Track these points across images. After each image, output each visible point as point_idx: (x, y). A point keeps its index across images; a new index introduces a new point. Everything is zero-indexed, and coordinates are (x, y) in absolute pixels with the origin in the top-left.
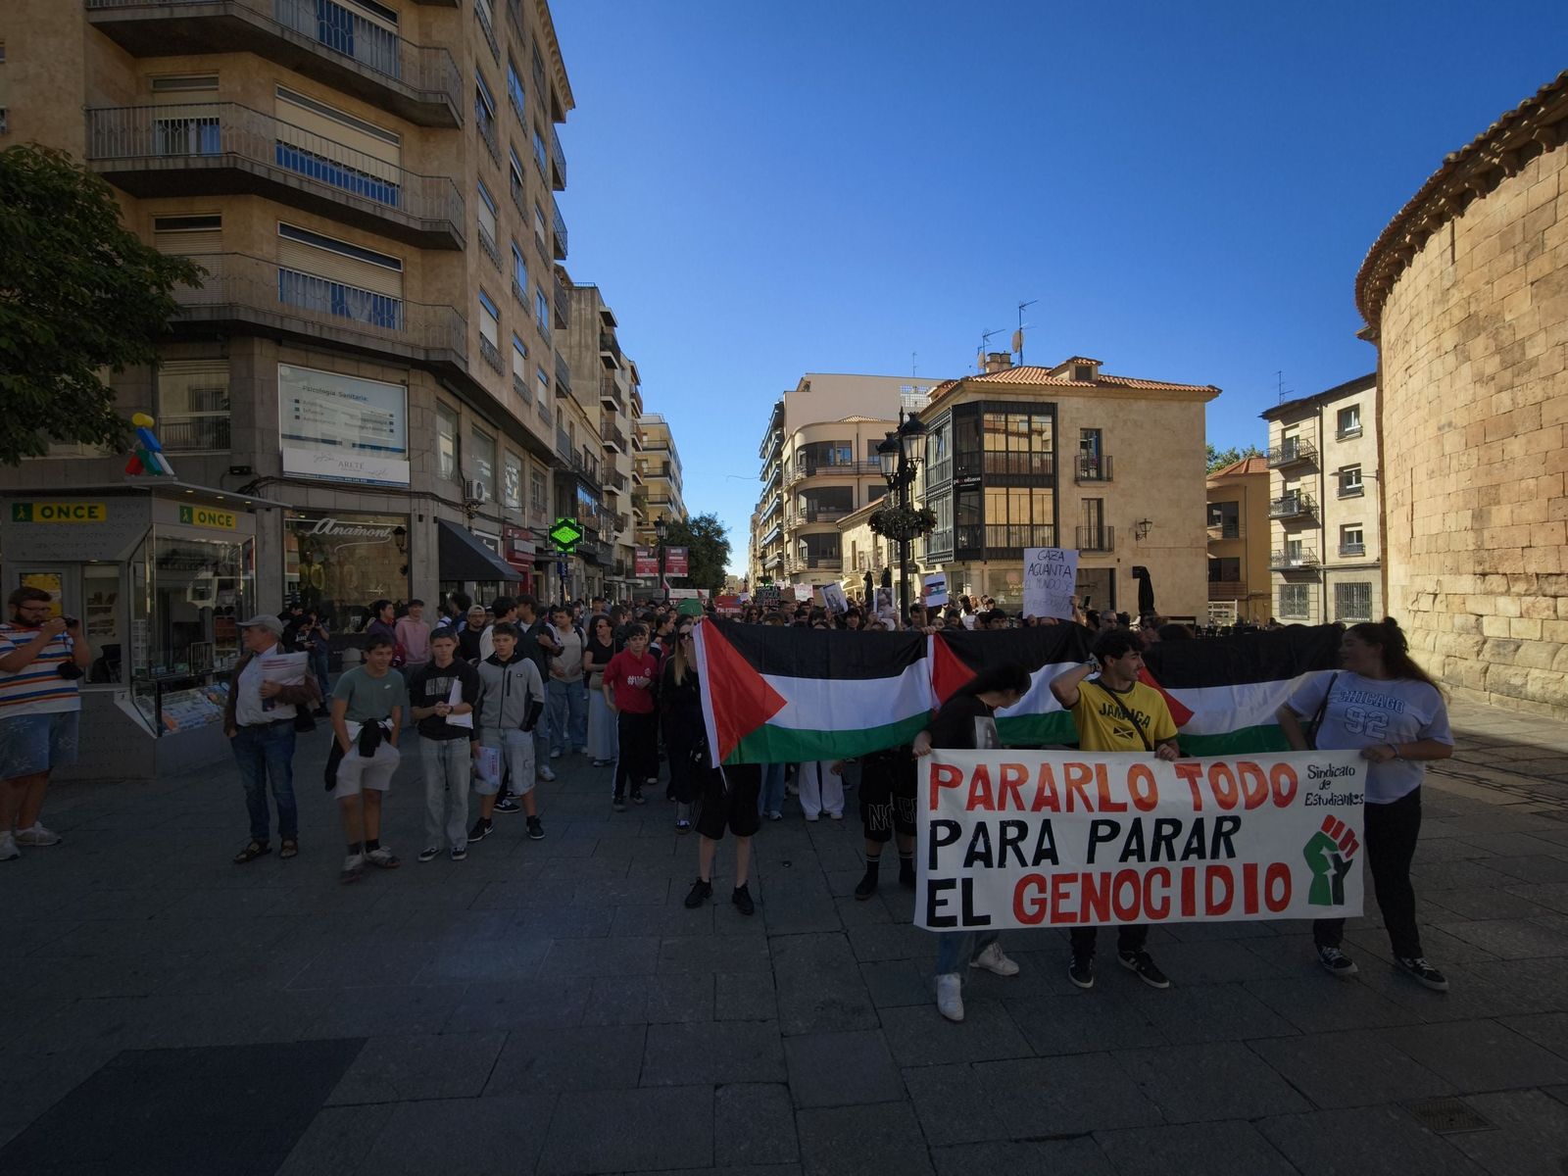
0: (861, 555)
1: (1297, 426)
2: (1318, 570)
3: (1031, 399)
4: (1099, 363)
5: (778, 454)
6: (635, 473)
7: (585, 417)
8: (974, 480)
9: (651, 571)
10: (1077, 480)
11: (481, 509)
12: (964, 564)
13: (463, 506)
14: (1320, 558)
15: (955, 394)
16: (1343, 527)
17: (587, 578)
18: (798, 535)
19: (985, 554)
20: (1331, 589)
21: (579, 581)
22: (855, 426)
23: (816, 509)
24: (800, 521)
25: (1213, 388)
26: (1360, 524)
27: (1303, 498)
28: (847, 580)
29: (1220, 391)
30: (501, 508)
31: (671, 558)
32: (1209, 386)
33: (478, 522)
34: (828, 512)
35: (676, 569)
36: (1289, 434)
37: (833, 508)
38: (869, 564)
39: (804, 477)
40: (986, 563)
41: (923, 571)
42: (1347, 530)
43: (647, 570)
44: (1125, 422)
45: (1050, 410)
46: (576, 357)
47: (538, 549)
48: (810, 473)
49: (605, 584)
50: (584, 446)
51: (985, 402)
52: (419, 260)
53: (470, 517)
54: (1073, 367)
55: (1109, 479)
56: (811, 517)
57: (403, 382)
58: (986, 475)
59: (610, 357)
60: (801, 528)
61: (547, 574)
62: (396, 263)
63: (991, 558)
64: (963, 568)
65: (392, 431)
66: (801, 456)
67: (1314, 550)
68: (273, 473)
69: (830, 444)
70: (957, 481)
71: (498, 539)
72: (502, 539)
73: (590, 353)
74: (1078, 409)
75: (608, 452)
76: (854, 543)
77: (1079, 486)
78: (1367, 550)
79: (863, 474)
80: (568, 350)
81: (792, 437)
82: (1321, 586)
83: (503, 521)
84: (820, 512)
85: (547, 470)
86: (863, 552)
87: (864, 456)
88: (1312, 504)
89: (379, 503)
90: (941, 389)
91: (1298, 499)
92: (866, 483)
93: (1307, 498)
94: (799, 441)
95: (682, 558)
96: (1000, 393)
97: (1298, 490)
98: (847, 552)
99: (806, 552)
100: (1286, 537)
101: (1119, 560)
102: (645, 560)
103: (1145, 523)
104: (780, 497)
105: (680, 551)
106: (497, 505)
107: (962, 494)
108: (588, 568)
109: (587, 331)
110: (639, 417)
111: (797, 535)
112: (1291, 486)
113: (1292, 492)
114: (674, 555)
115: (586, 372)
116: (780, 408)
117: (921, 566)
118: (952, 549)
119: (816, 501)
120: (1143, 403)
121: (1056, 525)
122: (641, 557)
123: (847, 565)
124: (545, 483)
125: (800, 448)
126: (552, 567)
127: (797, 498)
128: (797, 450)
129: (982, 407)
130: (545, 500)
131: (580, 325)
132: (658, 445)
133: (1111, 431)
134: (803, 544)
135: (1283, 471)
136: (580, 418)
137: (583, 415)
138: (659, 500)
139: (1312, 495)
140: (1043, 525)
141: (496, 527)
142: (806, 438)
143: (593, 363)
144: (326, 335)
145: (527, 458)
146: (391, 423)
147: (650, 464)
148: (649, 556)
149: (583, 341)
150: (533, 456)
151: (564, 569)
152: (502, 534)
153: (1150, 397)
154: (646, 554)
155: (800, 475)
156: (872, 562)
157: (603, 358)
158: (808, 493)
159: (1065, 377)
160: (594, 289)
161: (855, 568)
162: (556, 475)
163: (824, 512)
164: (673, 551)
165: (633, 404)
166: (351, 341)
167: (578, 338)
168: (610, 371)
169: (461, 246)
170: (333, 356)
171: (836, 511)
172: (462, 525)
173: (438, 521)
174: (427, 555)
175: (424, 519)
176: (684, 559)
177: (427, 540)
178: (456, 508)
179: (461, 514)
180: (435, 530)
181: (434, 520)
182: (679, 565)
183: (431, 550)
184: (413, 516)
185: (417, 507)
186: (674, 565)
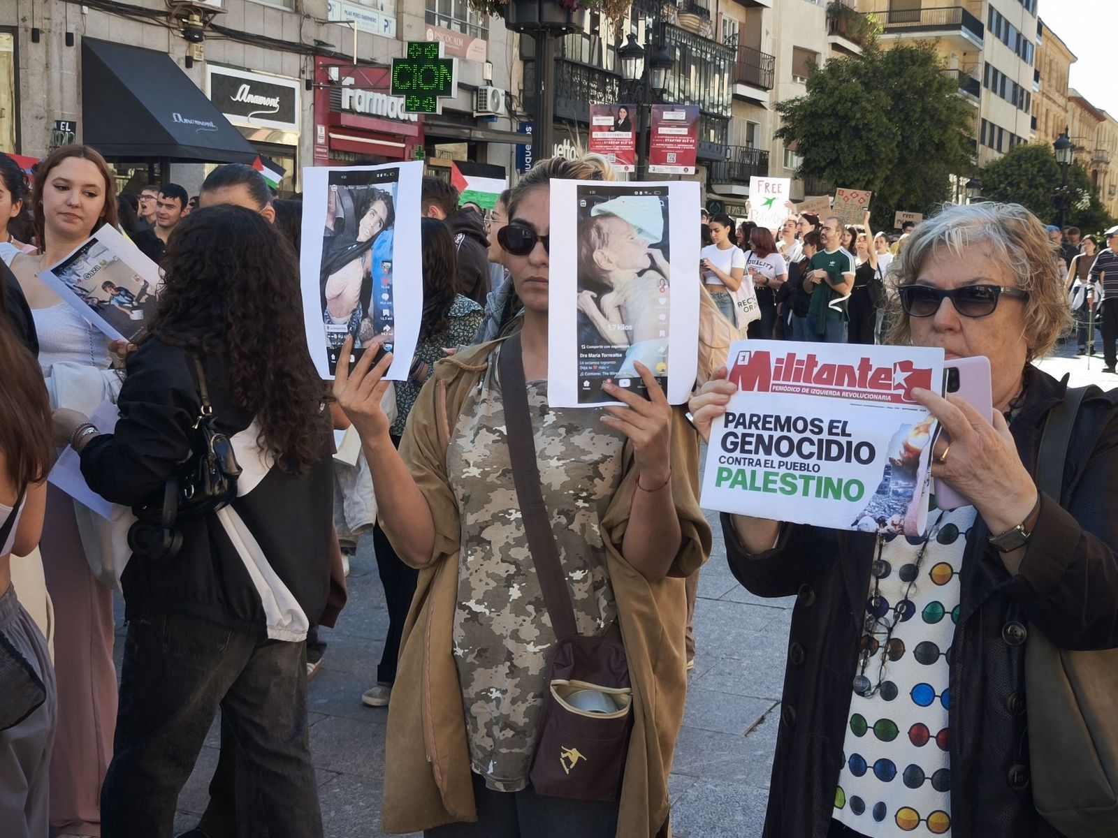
9: (621, 160)
11: (217, 21)
13: (166, 14)
30: (308, 27)
31: (662, 130)
33: (213, 47)
35: (671, 157)
53: (191, 36)
71: (296, 85)
72: (308, 86)
83: (317, 51)
95: (684, 131)
102: (607, 135)
105: (682, 115)
106: (295, 18)
114: (671, 123)
122: (601, 128)
138: (943, 21)
141: (293, 61)
148: (617, 127)
152: (307, 76)
154: (610, 121)
164: (666, 116)
172: (165, 55)
173: (77, 40)
174: (49, 105)
175: (42, 37)
176: (690, 134)
177: (49, 78)
178: (146, 19)
179: (164, 31)
180: (70, 59)
181: (69, 39)
182: (679, 146)
183: (56, 95)
184: (21, 31)
185: (28, 15)
186: (669, 146)
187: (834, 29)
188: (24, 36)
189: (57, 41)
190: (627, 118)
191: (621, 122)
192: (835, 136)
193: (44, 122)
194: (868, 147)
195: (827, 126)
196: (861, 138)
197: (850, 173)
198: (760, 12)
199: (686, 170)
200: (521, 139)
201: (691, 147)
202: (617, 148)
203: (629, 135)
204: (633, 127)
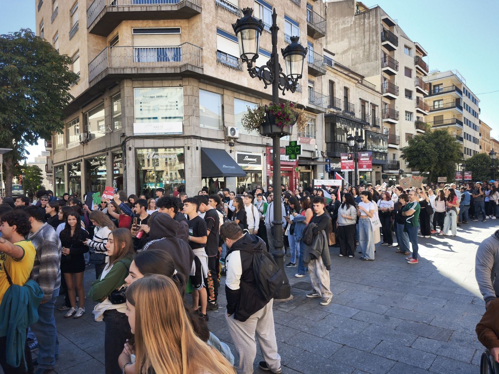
6: (419, 109)
9: (350, 168)
11: (238, 140)
13: (224, 140)
30: (265, 140)
31: (361, 159)
33: (237, 147)
35: (365, 166)
43: (347, 167)
46: (367, 50)
52: (187, 25)
53: (231, 145)
57: (180, 86)
59: (387, 44)
61: (315, 171)
62: (177, 30)
65: (177, 109)
68: (131, 135)
71: (261, 155)
73: (375, 46)
80: (363, 47)
83: (265, 146)
89: (171, 143)
95: (368, 159)
106: (261, 138)
109: (373, 33)
110: (425, 75)
114: (364, 157)
115: (373, 57)
122: (344, 160)
124: (315, 123)
126: (320, 167)
130: (315, 132)
131: (370, 31)
132: (450, 89)
136: (356, 84)
138: (450, 122)
141: (260, 149)
143: (376, 50)
144: (139, 72)
146: (177, 105)
147: (445, 102)
148: (349, 159)
149: (371, 39)
151: (328, 168)
154: (347, 158)
157: (385, 46)
160: (377, 8)
164: (363, 155)
166: (148, 72)
167: (368, 39)
168: (392, 52)
169: (199, 10)
170: (152, 80)
172: (224, 150)
173: (199, 148)
174: (192, 165)
175: (190, 148)
176: (370, 160)
177: (192, 158)
178: (219, 142)
179: (224, 144)
180: (198, 153)
181: (197, 148)
182: (367, 163)
183: (194, 163)
184: (185, 147)
185: (187, 143)
186: (364, 163)
187: (417, 127)
188: (186, 148)
189: (194, 149)
190: (351, 156)
191: (349, 158)
192: (417, 156)
193: (191, 169)
194: (429, 159)
195: (415, 154)
196: (426, 156)
197: (423, 166)
198: (395, 125)
199: (369, 170)
200: (326, 163)
201: (370, 163)
202: (349, 165)
203: (352, 161)
204: (353, 159)
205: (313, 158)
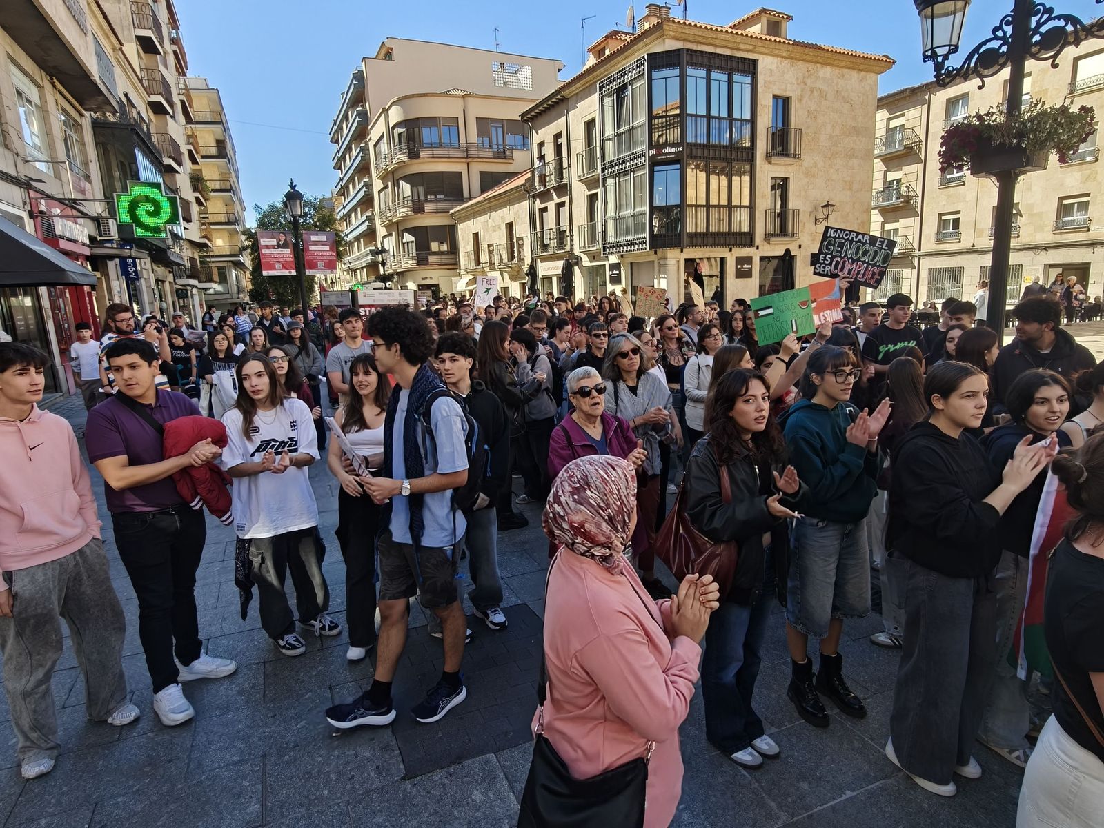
0: (491, 248)
1: (903, 115)
2: (913, 257)
3: (728, 52)
4: (790, 18)
5: (361, 134)
6: (191, 148)
7: (121, 49)
8: (675, 150)
9: (284, 267)
10: (768, 157)
12: (656, 253)
14: (916, 245)
15: (647, 40)
16: (940, 215)
17: (157, 281)
18: (401, 228)
19: (686, 240)
20: (924, 274)
21: (149, 286)
22: (460, 100)
23: (422, 197)
24: (403, 212)
25: (888, 57)
26: (959, 212)
27: (903, 189)
28: (466, 278)
29: (894, 62)
30: (20, 163)
31: (312, 248)
32: (885, 56)
34: (436, 201)
35: (321, 264)
36: (893, 124)
37: (440, 197)
38: (501, 259)
39: (406, 159)
40: (682, 251)
41: (586, 262)
42: (944, 218)
43: (278, 266)
44: (812, 91)
45: (750, 68)
47: (92, 239)
48: (413, 155)
49: (177, 290)
50: (126, 95)
51: (688, 50)
54: (764, 19)
55: (796, 156)
56: (418, 208)
58: (688, 144)
60: (405, 219)
61: (107, 275)
63: (691, 245)
64: (654, 258)
66: (400, 135)
67: (910, 238)
69: (433, 121)
70: (654, 152)
71: (25, 215)
72: (32, 215)
74: (771, 70)
75: (155, 112)
76: (476, 236)
77: (770, 163)
78: (963, 237)
79: (474, 158)
81: (385, 111)
82: (915, 271)
83: (26, 185)
84: (427, 201)
85: (81, 115)
86: (492, 245)
87: (473, 137)
88: (912, 194)
90: (610, 41)
91: (898, 189)
92: (477, 168)
93: (908, 188)
94: (395, 115)
95: (327, 248)
96: (698, 43)
97: (899, 181)
98: (465, 246)
99: (413, 247)
100: (883, 227)
101: (800, 247)
102: (273, 251)
103: (828, 205)
104: (368, 186)
105: (323, 238)
106: (9, 155)
107: (656, 168)
108: (155, 268)
110: (185, 74)
111: (396, 227)
112: (892, 176)
113: (891, 182)
114: (316, 243)
116: (359, 77)
117: (585, 258)
118: (646, 235)
119: (421, 190)
120: (827, 72)
121: (752, 207)
122: (267, 247)
123: (465, 260)
124: (82, 136)
125: (398, 125)
126: (113, 266)
127: (396, 185)
128: (393, 128)
129: (685, 58)
130: (86, 164)
132: (209, 117)
133: (800, 100)
134: (408, 237)
135: (884, 161)
137: (118, 46)
139: (913, 185)
140: (741, 206)
141: (17, 193)
142: (405, 112)
145: (48, 86)
148: (279, 246)
150: (57, 84)
151: (131, 268)
152: (28, 207)
153: (836, 63)
154: (274, 242)
155: (401, 157)
156: (505, 256)
158: (413, 179)
159: (756, 30)
161: (478, 262)
162: (96, 124)
163: (431, 201)
164: (314, 238)
165: (175, 52)
171: (445, 200)
176: (331, 249)
182: (325, 257)
186: (318, 257)
187: (195, 189)
190: (285, 240)
191: (281, 243)
202: (281, 260)
203: (289, 251)
204: (291, 246)
205: (99, 238)
